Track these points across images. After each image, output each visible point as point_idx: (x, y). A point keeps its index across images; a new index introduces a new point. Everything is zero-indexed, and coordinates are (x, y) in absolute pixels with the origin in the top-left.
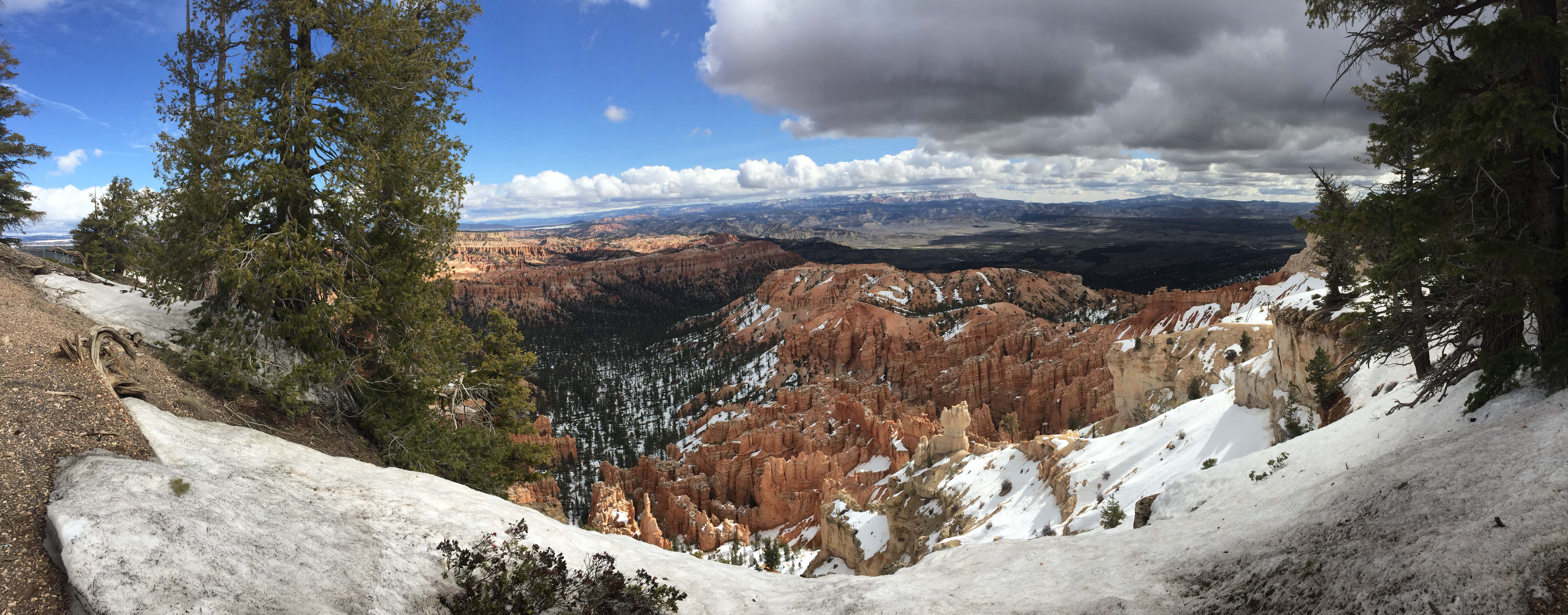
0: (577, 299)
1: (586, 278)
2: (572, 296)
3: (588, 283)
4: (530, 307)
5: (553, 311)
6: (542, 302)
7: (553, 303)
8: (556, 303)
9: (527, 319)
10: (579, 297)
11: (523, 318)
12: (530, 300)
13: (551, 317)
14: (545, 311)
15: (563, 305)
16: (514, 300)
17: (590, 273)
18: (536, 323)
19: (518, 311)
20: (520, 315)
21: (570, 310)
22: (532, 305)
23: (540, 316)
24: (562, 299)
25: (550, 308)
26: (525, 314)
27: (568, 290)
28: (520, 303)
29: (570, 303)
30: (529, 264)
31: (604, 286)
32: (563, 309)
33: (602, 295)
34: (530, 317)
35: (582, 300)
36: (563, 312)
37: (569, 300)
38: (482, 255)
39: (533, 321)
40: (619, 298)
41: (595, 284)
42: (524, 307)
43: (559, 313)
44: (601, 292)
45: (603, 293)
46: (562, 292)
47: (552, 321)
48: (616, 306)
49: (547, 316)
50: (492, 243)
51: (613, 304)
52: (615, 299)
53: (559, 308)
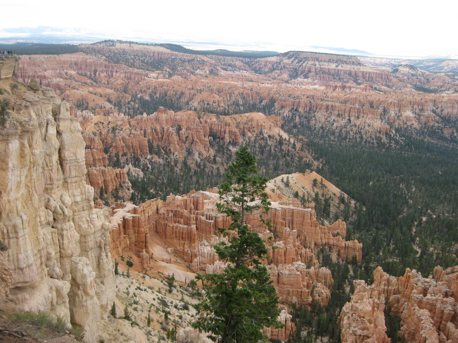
0: (414, 126)
1: (425, 108)
2: (409, 123)
3: (426, 113)
4: (367, 127)
5: (387, 134)
7: (388, 127)
8: (391, 127)
9: (361, 138)
10: (416, 125)
11: (358, 136)
12: (368, 121)
13: (384, 139)
14: (380, 133)
15: (397, 130)
16: (352, 119)
17: (431, 104)
18: (369, 142)
19: (355, 129)
20: (356, 133)
21: (404, 136)
22: (369, 126)
23: (374, 137)
24: (399, 124)
25: (384, 130)
26: (360, 133)
27: (407, 117)
28: (358, 123)
29: (406, 128)
30: (375, 89)
31: (442, 118)
32: (397, 134)
33: (439, 127)
34: (364, 136)
35: (418, 128)
36: (397, 136)
37: (405, 126)
38: (333, 75)
39: (366, 140)
40: (455, 131)
41: (434, 115)
42: (360, 127)
43: (392, 136)
44: (438, 123)
45: (439, 125)
46: (400, 118)
47: (384, 143)
48: (449, 138)
49: (381, 138)
50: (344, 65)
51: (447, 136)
52: (450, 131)
53: (394, 132)
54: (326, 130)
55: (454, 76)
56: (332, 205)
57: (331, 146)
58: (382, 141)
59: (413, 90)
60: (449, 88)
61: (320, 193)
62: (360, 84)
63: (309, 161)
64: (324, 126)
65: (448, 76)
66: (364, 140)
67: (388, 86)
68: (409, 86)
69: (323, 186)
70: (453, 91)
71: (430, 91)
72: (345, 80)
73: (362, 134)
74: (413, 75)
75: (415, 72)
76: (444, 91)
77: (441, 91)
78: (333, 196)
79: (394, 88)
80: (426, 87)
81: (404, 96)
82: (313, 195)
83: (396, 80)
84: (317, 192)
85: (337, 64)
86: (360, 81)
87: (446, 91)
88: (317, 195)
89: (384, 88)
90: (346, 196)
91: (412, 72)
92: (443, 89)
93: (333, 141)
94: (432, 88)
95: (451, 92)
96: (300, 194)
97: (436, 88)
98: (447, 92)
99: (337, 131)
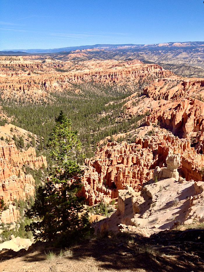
0: (59, 91)
1: (63, 80)
2: (57, 89)
3: (65, 83)
4: (34, 94)
5: (46, 96)
6: (40, 92)
7: (46, 93)
8: (48, 93)
10: (61, 90)
11: (31, 100)
12: (34, 91)
13: (45, 100)
14: (42, 96)
15: (51, 94)
16: (25, 91)
18: (38, 103)
19: (28, 97)
20: (29, 99)
21: (55, 96)
22: (35, 94)
23: (39, 99)
24: (52, 91)
27: (55, 86)
28: (29, 93)
29: (56, 92)
30: (35, 73)
31: (73, 84)
32: (52, 96)
33: (72, 89)
34: (34, 100)
35: (62, 92)
36: (52, 97)
37: (55, 91)
38: (9, 68)
39: (36, 102)
40: (80, 90)
41: (69, 83)
42: (31, 95)
43: (49, 97)
44: (71, 87)
45: (72, 88)
46: (52, 87)
47: (46, 102)
48: (78, 94)
49: (43, 99)
50: (15, 61)
51: (77, 93)
52: (78, 91)
53: (50, 95)
54: (12, 100)
56: (24, 140)
57: (16, 108)
58: (45, 101)
59: (55, 71)
61: (16, 135)
62: (25, 71)
63: (5, 118)
64: (10, 97)
66: (34, 102)
67: (42, 71)
68: (53, 69)
69: (17, 131)
70: (76, 70)
71: (64, 71)
72: (17, 70)
73: (33, 99)
74: (53, 63)
77: (69, 70)
78: (24, 135)
79: (45, 72)
80: (62, 69)
81: (52, 75)
82: (12, 137)
83: (46, 67)
84: (14, 135)
85: (10, 61)
86: (25, 70)
87: (72, 70)
88: (14, 136)
89: (39, 72)
90: (31, 133)
91: (53, 62)
93: (17, 105)
94: (65, 69)
96: (5, 138)
97: (67, 69)
99: (18, 99)
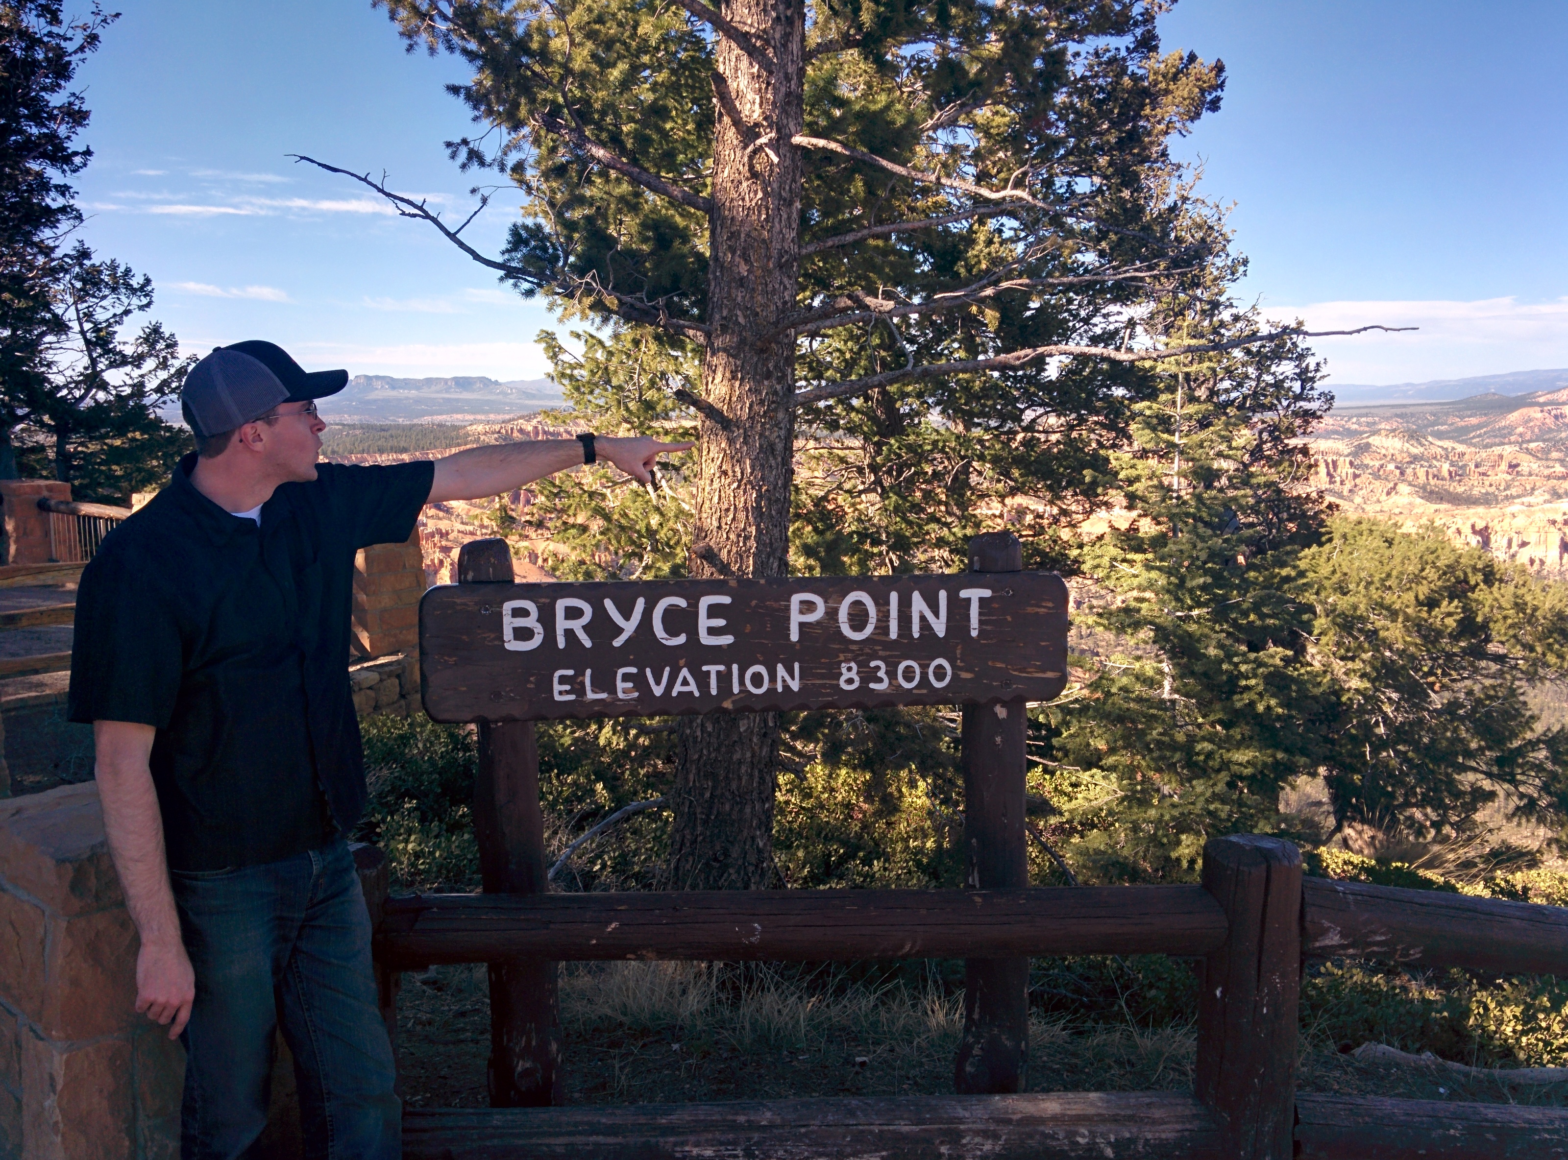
55: (1549, 451)
59: (1419, 501)
60: (1533, 489)
65: (1528, 452)
68: (1405, 489)
70: (1547, 497)
71: (1470, 501)
75: (1422, 449)
76: (1519, 496)
77: (1507, 498)
80: (1460, 489)
87: (1524, 496)
91: (1412, 450)
92: (1513, 491)
94: (1478, 491)
95: (1541, 499)
97: (1492, 490)
98: (1526, 500)
